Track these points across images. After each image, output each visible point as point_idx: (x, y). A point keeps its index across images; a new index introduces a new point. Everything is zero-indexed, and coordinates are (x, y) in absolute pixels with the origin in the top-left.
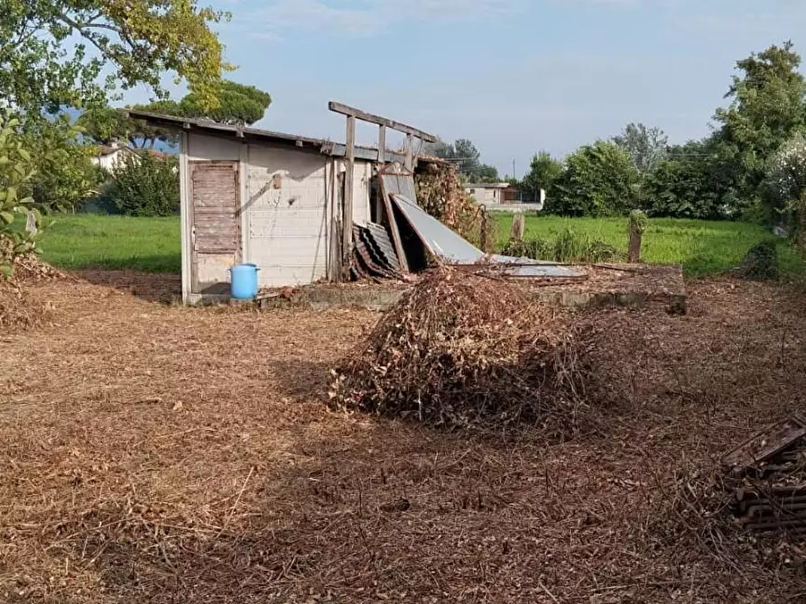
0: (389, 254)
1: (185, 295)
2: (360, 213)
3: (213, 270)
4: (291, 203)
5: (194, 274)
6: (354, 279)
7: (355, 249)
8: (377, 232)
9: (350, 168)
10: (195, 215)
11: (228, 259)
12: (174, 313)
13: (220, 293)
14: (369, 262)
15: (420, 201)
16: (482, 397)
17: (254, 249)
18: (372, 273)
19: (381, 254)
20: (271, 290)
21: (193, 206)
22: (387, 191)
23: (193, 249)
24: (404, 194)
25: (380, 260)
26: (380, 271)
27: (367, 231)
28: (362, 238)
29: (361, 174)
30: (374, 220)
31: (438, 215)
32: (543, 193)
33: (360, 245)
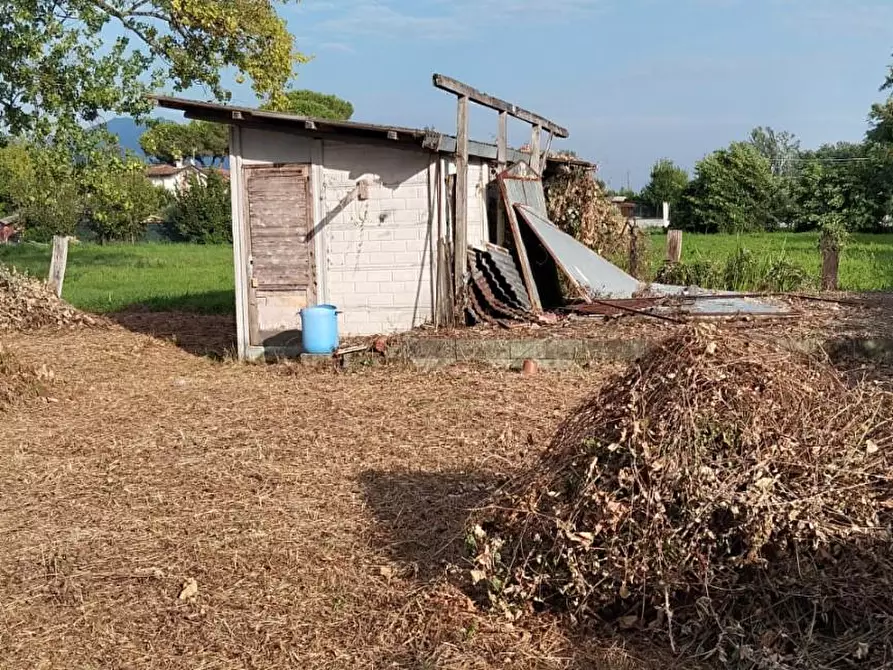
0: (516, 286)
1: (241, 348)
2: (476, 233)
3: (276, 314)
4: (382, 219)
5: (252, 320)
6: (471, 322)
7: (471, 280)
8: (500, 255)
9: (464, 170)
10: (253, 238)
11: (298, 299)
12: (227, 375)
13: (288, 345)
14: (490, 298)
15: (551, 215)
17: (334, 284)
18: (496, 314)
19: (507, 287)
20: (356, 340)
21: (250, 228)
22: (511, 200)
23: (251, 285)
24: (530, 201)
25: (506, 295)
26: (506, 311)
27: (487, 256)
28: (480, 266)
29: (477, 177)
30: (493, 239)
31: (571, 232)
32: (666, 207)
33: (478, 275)
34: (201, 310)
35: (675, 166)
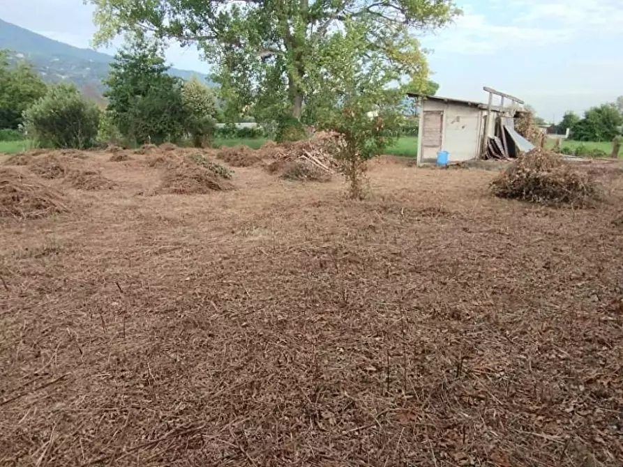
0: (501, 150)
1: (418, 163)
2: (491, 134)
3: (430, 154)
4: (463, 127)
5: (422, 155)
6: (486, 159)
7: (488, 147)
8: (497, 140)
9: (489, 114)
10: (424, 132)
11: (436, 150)
12: (414, 169)
13: (433, 162)
14: (493, 153)
15: (515, 129)
16: (548, 193)
17: (446, 147)
18: (494, 157)
19: (499, 149)
20: (453, 162)
21: (423, 129)
22: (502, 124)
23: (422, 145)
24: (509, 126)
25: (498, 152)
26: (498, 156)
27: (494, 140)
28: (491, 143)
29: (493, 116)
30: (496, 135)
31: (522, 135)
32: (568, 130)
33: (490, 146)
34: (395, 155)
35: (574, 113)
